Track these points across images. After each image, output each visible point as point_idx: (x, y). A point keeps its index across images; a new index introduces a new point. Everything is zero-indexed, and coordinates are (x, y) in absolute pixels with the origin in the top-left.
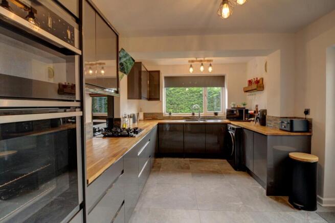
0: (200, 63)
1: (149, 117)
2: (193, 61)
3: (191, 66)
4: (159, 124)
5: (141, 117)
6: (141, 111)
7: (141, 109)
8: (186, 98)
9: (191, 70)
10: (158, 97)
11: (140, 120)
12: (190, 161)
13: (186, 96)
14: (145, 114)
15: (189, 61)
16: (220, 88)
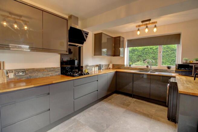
0: (145, 27)
1: (116, 67)
2: (139, 26)
3: (139, 30)
4: (116, 72)
5: (111, 66)
6: (111, 63)
7: (111, 62)
8: (168, 55)
9: (139, 33)
10: (119, 54)
11: (109, 68)
12: (136, 101)
13: (168, 53)
14: (113, 65)
15: (137, 26)
16: (176, 45)
